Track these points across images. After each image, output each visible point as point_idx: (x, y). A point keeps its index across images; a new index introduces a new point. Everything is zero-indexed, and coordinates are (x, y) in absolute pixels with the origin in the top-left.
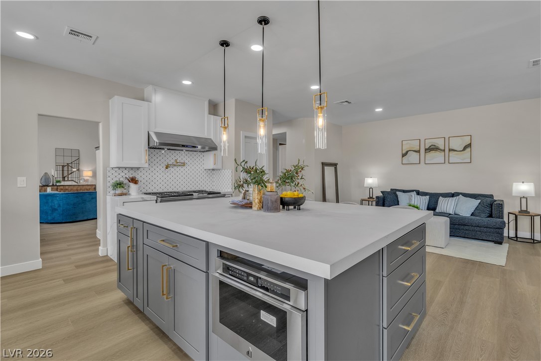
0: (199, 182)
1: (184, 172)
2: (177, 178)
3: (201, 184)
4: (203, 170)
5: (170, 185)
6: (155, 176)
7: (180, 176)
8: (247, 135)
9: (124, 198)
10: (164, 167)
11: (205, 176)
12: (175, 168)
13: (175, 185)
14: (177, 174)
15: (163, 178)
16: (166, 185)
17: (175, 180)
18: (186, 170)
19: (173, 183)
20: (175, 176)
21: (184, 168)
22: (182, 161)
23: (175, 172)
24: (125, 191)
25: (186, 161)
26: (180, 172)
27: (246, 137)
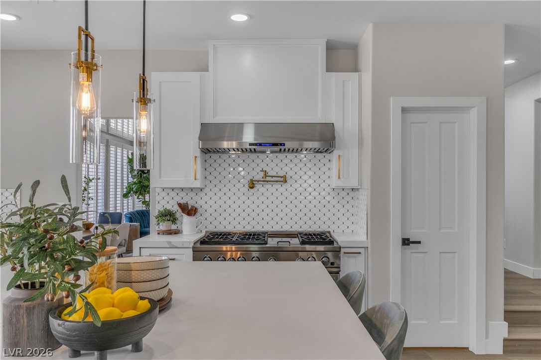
0: (320, 215)
1: (286, 194)
2: (272, 206)
3: (324, 219)
4: (328, 190)
5: (258, 219)
6: (230, 202)
7: (277, 202)
8: (405, 105)
9: (173, 239)
10: (247, 186)
11: (334, 202)
12: (268, 186)
13: (267, 219)
14: (272, 198)
15: (243, 206)
16: (249, 219)
17: (267, 210)
18: (291, 190)
19: (263, 215)
20: (268, 202)
21: (285, 186)
22: (282, 174)
23: (268, 194)
24: (174, 227)
25: (290, 173)
26: (277, 194)
27: (404, 110)
